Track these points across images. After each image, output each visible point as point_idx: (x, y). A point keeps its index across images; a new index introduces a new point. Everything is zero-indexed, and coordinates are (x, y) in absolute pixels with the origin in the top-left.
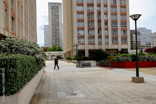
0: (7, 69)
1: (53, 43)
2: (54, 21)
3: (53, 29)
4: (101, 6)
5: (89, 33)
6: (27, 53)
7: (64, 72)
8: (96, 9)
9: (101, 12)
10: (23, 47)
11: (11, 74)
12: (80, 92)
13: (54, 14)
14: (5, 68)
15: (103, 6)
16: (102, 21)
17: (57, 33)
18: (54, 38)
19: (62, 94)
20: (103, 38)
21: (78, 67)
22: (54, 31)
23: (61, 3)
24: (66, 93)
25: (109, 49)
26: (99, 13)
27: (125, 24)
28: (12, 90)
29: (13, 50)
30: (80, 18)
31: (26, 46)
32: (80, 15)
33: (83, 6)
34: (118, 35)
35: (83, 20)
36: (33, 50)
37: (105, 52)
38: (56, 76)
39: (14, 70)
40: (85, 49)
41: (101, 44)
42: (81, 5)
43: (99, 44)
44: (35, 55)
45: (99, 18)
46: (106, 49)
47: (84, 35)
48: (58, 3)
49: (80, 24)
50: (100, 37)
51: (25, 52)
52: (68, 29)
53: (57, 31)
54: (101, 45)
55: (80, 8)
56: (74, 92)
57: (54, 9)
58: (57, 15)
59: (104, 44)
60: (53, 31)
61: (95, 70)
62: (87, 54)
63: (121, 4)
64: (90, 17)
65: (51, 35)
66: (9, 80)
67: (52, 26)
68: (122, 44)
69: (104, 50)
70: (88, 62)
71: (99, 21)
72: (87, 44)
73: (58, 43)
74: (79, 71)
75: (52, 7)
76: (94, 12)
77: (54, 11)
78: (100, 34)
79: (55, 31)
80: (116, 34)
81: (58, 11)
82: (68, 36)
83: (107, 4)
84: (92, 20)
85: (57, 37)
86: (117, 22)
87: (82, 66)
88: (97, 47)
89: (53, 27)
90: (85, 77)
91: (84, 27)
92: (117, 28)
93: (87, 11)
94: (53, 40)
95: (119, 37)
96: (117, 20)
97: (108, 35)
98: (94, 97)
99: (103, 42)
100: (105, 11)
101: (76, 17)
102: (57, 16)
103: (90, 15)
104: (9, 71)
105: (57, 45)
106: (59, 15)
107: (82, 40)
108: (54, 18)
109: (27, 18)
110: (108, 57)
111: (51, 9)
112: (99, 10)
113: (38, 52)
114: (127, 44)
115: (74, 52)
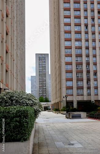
0: (21, 119)
1: (39, 94)
2: (41, 71)
3: (40, 80)
4: (90, 56)
5: (77, 83)
6: (26, 105)
7: (55, 123)
8: (84, 59)
9: (90, 62)
10: (22, 99)
11: (24, 123)
12: (76, 142)
13: (41, 65)
14: (20, 118)
15: (92, 56)
16: (91, 72)
17: (44, 84)
18: (41, 89)
19: (59, 144)
20: (92, 89)
21: (68, 118)
24: (63, 143)
25: (98, 100)
26: (88, 64)
28: (25, 137)
29: (14, 102)
30: (68, 69)
31: (25, 98)
32: (69, 65)
33: (72, 57)
35: (72, 71)
36: (31, 102)
37: (94, 103)
38: (48, 126)
39: (27, 120)
40: (73, 101)
41: (90, 95)
43: (88, 95)
44: (33, 107)
45: (88, 69)
46: (95, 100)
47: (73, 86)
48: (45, 54)
49: (68, 75)
50: (89, 88)
51: (24, 103)
52: (56, 80)
53: (44, 82)
55: (68, 59)
56: (71, 142)
57: (41, 60)
58: (44, 65)
59: (93, 95)
60: (40, 82)
61: (86, 121)
62: (75, 106)
64: (78, 67)
65: (38, 86)
66: (23, 129)
67: (39, 77)
69: (93, 101)
70: (78, 114)
71: (88, 72)
72: (76, 95)
73: (45, 94)
74: (70, 123)
75: (40, 58)
76: (83, 62)
77: (41, 62)
78: (89, 85)
79: (42, 82)
81: (45, 61)
82: (56, 87)
83: (96, 54)
84: (80, 71)
85: (44, 87)
87: (72, 117)
88: (85, 98)
89: (40, 78)
90: (78, 128)
91: (72, 78)
93: (75, 62)
94: (40, 91)
97: (97, 86)
98: (92, 148)
99: (92, 93)
100: (94, 61)
101: (64, 68)
102: (44, 67)
103: (78, 66)
104: (23, 121)
105: (44, 95)
106: (46, 66)
107: (70, 91)
108: (41, 69)
109: (17, 70)
110: (98, 108)
111: (38, 60)
112: (88, 61)
113: (35, 104)
115: (62, 103)
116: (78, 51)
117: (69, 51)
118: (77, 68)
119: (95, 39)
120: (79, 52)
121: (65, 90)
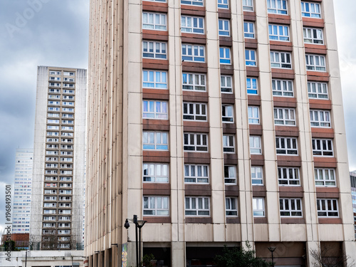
1: (45, 216)
2: (56, 132)
3: (49, 164)
4: (236, 73)
5: (187, 174)
9: (237, 96)
13: (54, 110)
15: (243, 74)
17: (65, 180)
18: (51, 199)
22: (52, 173)
23: (85, 70)
26: (228, 100)
27: (329, 143)
30: (153, 115)
32: (155, 103)
33: (167, 70)
34: (302, 187)
35: (168, 123)
40: (170, 243)
41: (238, 221)
42: (160, 67)
43: (230, 221)
45: (228, 119)
46: (257, 243)
47: (170, 185)
48: (72, 71)
53: (65, 173)
54: (237, 225)
55: (154, 80)
57: (58, 89)
58: (67, 110)
59: (249, 221)
60: (49, 170)
63: (309, 68)
64: (191, 112)
67: (48, 153)
68: (321, 222)
71: (229, 131)
72: (181, 221)
73: (68, 220)
75: (52, 83)
76: (210, 95)
77: (55, 97)
78: (233, 181)
79: (56, 170)
80: (295, 182)
81: (70, 96)
83: (258, 69)
84: (200, 126)
85: (65, 193)
86: (298, 137)
88: (220, 233)
89: (50, 157)
91: (169, 152)
92: (300, 157)
93: (180, 90)
94: (47, 206)
95: (306, 195)
96: (297, 127)
97: (265, 186)
102: (67, 116)
103: (191, 106)
106: (73, 114)
107: (158, 205)
108: (54, 122)
111: (46, 90)
112: (229, 90)
114: (340, 221)
115: (125, 254)
116: (190, 53)
117: (158, 51)
118: (188, 114)
119: (255, 13)
120: (196, 54)
121: (139, 201)
